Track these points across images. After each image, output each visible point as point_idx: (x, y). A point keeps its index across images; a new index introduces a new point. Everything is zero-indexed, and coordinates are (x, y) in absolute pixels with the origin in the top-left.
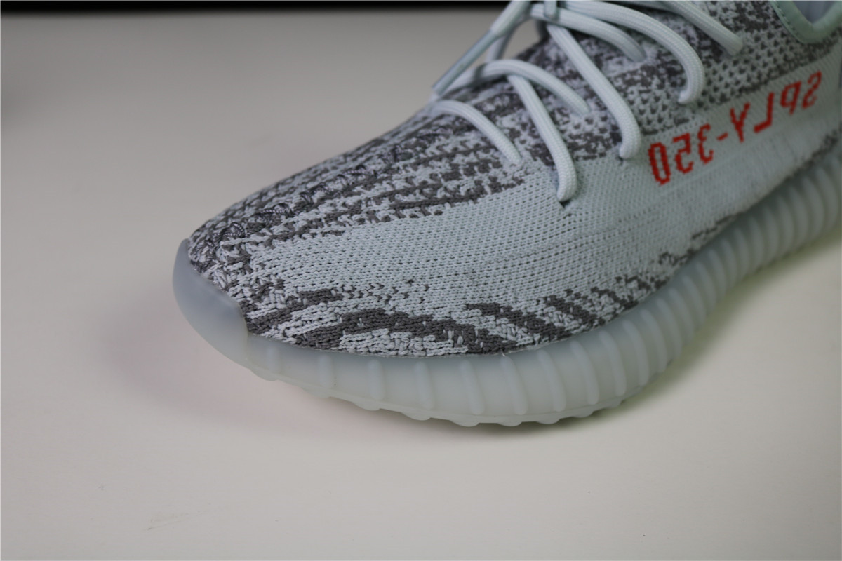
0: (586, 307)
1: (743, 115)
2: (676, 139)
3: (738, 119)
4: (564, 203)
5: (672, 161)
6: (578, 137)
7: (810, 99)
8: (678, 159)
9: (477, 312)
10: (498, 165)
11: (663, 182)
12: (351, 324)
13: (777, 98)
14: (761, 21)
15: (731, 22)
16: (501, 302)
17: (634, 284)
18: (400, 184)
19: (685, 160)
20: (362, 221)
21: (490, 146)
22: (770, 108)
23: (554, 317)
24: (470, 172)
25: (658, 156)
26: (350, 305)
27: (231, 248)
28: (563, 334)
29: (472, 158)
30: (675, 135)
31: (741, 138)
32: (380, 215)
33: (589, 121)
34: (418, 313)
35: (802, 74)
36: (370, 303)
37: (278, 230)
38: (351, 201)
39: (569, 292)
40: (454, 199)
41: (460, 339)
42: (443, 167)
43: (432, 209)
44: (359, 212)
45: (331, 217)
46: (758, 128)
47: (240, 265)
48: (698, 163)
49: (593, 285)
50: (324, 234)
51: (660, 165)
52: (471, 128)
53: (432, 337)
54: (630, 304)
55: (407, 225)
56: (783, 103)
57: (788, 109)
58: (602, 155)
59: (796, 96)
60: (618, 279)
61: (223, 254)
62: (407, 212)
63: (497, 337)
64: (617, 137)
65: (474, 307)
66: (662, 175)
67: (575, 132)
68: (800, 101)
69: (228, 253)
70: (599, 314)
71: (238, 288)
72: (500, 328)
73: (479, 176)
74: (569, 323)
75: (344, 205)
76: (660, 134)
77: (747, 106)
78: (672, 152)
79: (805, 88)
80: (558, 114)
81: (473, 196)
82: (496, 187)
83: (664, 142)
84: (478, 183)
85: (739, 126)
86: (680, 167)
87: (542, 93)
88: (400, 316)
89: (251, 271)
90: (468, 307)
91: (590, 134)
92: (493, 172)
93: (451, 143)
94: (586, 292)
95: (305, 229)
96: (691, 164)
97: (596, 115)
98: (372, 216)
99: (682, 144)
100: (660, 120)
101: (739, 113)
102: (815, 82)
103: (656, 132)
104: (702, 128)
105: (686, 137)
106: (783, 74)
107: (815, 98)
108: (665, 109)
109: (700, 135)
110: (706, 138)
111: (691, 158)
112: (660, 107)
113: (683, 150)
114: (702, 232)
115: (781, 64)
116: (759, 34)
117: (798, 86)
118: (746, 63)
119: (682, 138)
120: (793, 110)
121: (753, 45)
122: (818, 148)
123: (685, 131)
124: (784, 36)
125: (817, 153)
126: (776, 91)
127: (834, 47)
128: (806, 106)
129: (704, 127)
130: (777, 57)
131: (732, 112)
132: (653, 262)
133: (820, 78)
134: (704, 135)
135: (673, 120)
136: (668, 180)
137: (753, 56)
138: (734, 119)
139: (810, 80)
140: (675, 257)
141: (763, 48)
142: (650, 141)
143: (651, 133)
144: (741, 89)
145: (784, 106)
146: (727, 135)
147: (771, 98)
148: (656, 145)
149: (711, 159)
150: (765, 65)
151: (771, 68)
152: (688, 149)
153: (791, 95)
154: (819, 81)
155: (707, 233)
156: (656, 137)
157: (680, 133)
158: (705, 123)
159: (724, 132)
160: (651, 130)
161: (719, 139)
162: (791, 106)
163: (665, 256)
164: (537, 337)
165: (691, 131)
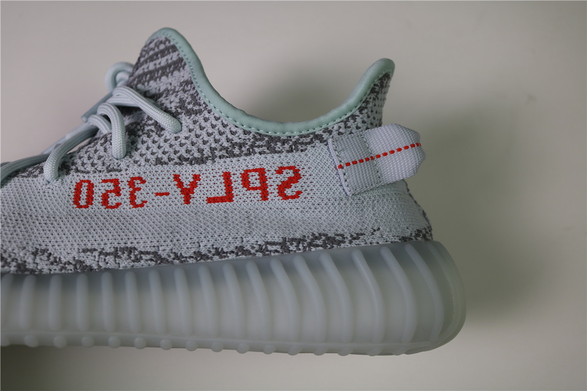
1: (194, 185)
2: (105, 181)
3: (185, 185)
5: (96, 196)
8: (105, 197)
11: (80, 207)
13: (236, 179)
19: (113, 199)
22: (228, 186)
25: (84, 190)
30: (104, 178)
31: (187, 201)
46: (211, 200)
48: (126, 206)
51: (84, 196)
56: (246, 186)
57: (257, 194)
59: (263, 182)
66: (83, 202)
68: (271, 189)
76: (91, 174)
77: (196, 177)
78: (99, 190)
79: (273, 179)
83: (92, 181)
85: (186, 192)
86: (104, 202)
96: (118, 205)
99: (110, 185)
100: (93, 165)
101: (187, 181)
102: (289, 175)
103: (88, 172)
104: (133, 179)
105: (116, 182)
106: (234, 156)
107: (299, 193)
108: (100, 158)
109: (131, 183)
110: (139, 189)
111: (119, 199)
112: (96, 157)
113: (111, 191)
114: (95, 250)
115: (226, 144)
116: (196, 118)
117: (261, 172)
118: (186, 138)
119: (111, 181)
120: (265, 197)
121: (191, 127)
122: (298, 236)
123: (114, 177)
124: (217, 119)
125: (293, 240)
126: (232, 171)
127: (309, 147)
128: (286, 197)
129: (136, 178)
130: (217, 137)
131: (176, 177)
132: (24, 248)
133: (296, 172)
134: (137, 186)
135: (104, 168)
136: (86, 207)
137: (193, 134)
138: (180, 184)
139: (280, 171)
140: (55, 258)
141: (202, 128)
142: (81, 176)
143: (83, 172)
144: (179, 158)
145: (249, 189)
146: (167, 194)
147: (227, 176)
148: (84, 181)
149: (142, 205)
150: (205, 143)
151: (213, 145)
152: (117, 192)
153: (254, 179)
154: (297, 177)
155: (101, 253)
156: (86, 176)
157: (109, 177)
158: (137, 175)
159: (164, 191)
160: (82, 169)
161: (157, 194)
162: (260, 191)
163: (44, 251)
165: (120, 178)
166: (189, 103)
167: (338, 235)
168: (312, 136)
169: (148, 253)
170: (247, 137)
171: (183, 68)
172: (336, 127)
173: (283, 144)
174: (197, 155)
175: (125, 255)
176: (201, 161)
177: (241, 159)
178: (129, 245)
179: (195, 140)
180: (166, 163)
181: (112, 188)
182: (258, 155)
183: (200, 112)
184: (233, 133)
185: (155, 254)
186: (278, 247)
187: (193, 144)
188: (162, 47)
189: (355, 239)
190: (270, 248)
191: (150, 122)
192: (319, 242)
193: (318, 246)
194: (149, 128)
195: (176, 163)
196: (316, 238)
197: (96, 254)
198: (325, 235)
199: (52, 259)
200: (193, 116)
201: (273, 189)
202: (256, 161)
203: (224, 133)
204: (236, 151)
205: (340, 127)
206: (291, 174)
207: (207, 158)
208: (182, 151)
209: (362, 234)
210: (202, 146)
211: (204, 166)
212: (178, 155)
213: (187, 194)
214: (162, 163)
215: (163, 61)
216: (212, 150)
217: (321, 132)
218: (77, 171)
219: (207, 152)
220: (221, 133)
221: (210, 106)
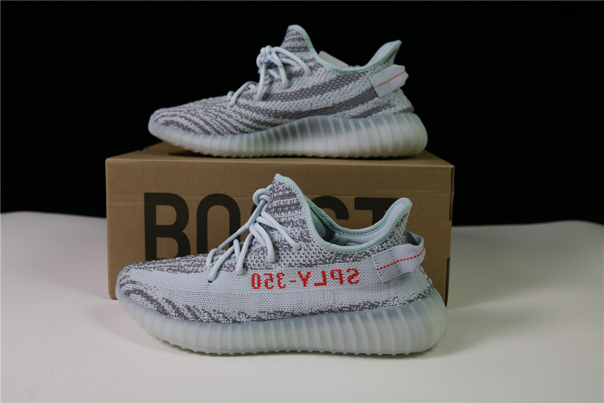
0: (198, 314)
1: (308, 277)
2: (265, 274)
3: (304, 277)
4: (210, 282)
5: (262, 282)
8: (266, 283)
9: (165, 301)
10: (203, 266)
11: (255, 288)
12: (134, 291)
13: (327, 274)
14: (308, 239)
15: (297, 238)
16: (173, 301)
17: (221, 315)
18: (176, 265)
19: (270, 284)
20: (158, 270)
22: (324, 277)
23: (186, 312)
24: (194, 266)
25: (256, 278)
26: (137, 287)
28: (186, 318)
29: (199, 263)
30: (265, 273)
31: (305, 285)
32: (163, 270)
34: (151, 295)
35: (341, 267)
36: (142, 288)
37: (142, 267)
39: (194, 306)
40: (185, 271)
41: (156, 306)
42: (190, 263)
43: (176, 272)
46: (316, 285)
48: (276, 287)
49: (204, 308)
51: (256, 282)
53: (150, 302)
54: (217, 321)
56: (332, 277)
58: (231, 271)
59: (341, 276)
60: (215, 311)
62: (169, 271)
63: (166, 310)
65: (165, 299)
66: (256, 286)
70: (201, 318)
72: (168, 308)
73: (196, 268)
74: (189, 316)
76: (258, 271)
77: (309, 273)
78: (263, 279)
79: (345, 275)
81: (189, 272)
82: (196, 272)
83: (260, 274)
84: (193, 269)
86: (266, 285)
88: (146, 294)
90: (163, 298)
92: (200, 268)
94: (200, 308)
95: (147, 268)
96: (273, 286)
100: (259, 265)
101: (304, 274)
102: (353, 273)
103: (257, 269)
104: (279, 274)
105: (271, 275)
106: (326, 263)
107: (358, 281)
108: (262, 262)
109: (278, 276)
110: (282, 279)
111: (273, 284)
112: (260, 261)
113: (269, 280)
114: (265, 312)
115: (322, 258)
116: (308, 244)
117: (340, 271)
118: (303, 254)
119: (268, 274)
120: (342, 283)
121: (306, 248)
122: (357, 304)
123: (270, 273)
124: (318, 246)
125: (355, 306)
126: (326, 270)
127: (362, 259)
128: (352, 283)
129: (280, 274)
130: (318, 255)
131: (299, 273)
132: (234, 312)
133: (356, 271)
134: (281, 277)
135: (265, 267)
136: (258, 288)
137: (306, 252)
138: (301, 276)
139: (348, 271)
140: (248, 316)
141: (311, 250)
142: (253, 272)
143: (254, 269)
144: (300, 264)
145: (334, 279)
146: (295, 281)
147: (323, 273)
148: (256, 274)
149: (284, 287)
150: (312, 257)
151: (316, 259)
152: (272, 280)
153: (336, 274)
154: (357, 273)
155: (268, 313)
156: (256, 271)
157: (267, 273)
158: (280, 272)
159: (294, 280)
160: (254, 268)
161: (291, 281)
162: (339, 280)
163: (243, 313)
164: (177, 315)
165: (273, 273)
166: (305, 236)
167: (376, 302)
168: (364, 254)
169: (289, 313)
170: (332, 255)
171: (301, 210)
172: (376, 248)
173: (350, 258)
174: (308, 263)
175: (279, 313)
176: (311, 266)
177: (330, 265)
178: (280, 310)
179: (307, 255)
180: (294, 266)
181: (269, 278)
182: (338, 263)
183: (310, 241)
184: (325, 253)
185: (292, 313)
186: (347, 309)
187: (306, 257)
188: (287, 192)
189: (384, 304)
190: (344, 309)
191: (286, 243)
192: (366, 306)
193: (366, 308)
194: (285, 246)
195: (299, 266)
196: (366, 304)
197: (266, 313)
198: (370, 302)
199: (247, 316)
200: (307, 242)
201: (345, 279)
202: (337, 266)
203: (321, 253)
204: (328, 261)
205: (378, 248)
206: (354, 272)
207: (314, 265)
208: (301, 261)
209: (388, 301)
210: (311, 259)
211: (312, 268)
212: (299, 262)
213: (305, 281)
214: (292, 266)
215: (288, 201)
216: (316, 261)
217: (369, 251)
218: (251, 268)
219: (313, 262)
220: (320, 253)
221: (314, 240)
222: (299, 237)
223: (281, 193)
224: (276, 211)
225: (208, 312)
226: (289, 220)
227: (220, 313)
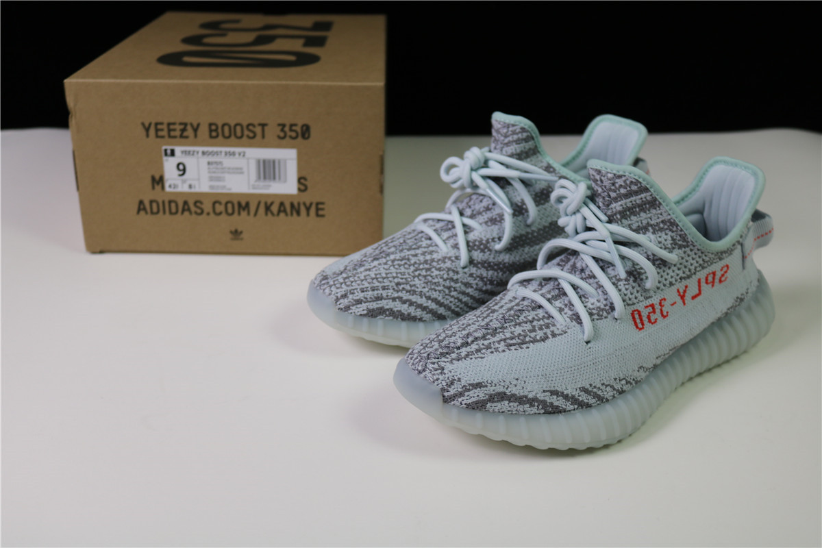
0: (599, 393)
1: (685, 291)
2: (646, 307)
3: (682, 294)
4: (587, 343)
5: (645, 319)
6: (594, 309)
7: (723, 279)
8: (649, 317)
9: (548, 394)
10: (554, 325)
11: (640, 329)
12: (492, 398)
13: (703, 281)
14: (684, 244)
15: (669, 246)
16: (559, 389)
17: (624, 382)
18: (508, 335)
19: (653, 317)
20: (492, 352)
21: (550, 317)
22: (699, 286)
23: (584, 397)
24: (541, 329)
25: (637, 316)
26: (491, 390)
27: (434, 363)
28: (589, 406)
29: (541, 322)
30: (645, 305)
31: (684, 303)
32: (500, 350)
33: (598, 301)
34: (522, 394)
35: (717, 267)
36: (500, 389)
37: (454, 356)
38: (486, 342)
39: (591, 385)
40: (534, 341)
41: (540, 407)
42: (528, 326)
43: (524, 346)
44: (490, 348)
45: (478, 351)
46: (693, 298)
47: (440, 371)
48: (660, 319)
49: (602, 382)
50: (476, 358)
51: (638, 321)
52: (540, 307)
53: (528, 405)
54: (621, 392)
55: (513, 354)
56: (707, 283)
57: (710, 285)
58: (606, 317)
59: (714, 278)
60: (615, 379)
61: (430, 366)
62: (512, 348)
63: (557, 406)
64: (613, 309)
65: (547, 391)
66: (640, 326)
67: (591, 307)
68: (717, 280)
69: (433, 366)
70: (606, 396)
71: (440, 381)
72: (559, 402)
73: (545, 330)
74: (592, 401)
75: (483, 344)
76: (637, 305)
77: (686, 287)
78: (645, 313)
79: (719, 274)
80: (583, 297)
81: (544, 339)
82: (554, 335)
83: (639, 309)
84: (545, 334)
85: (683, 297)
86: (650, 321)
87: (575, 287)
88: (513, 395)
89: (445, 374)
90: (544, 391)
91: (599, 308)
92: (552, 328)
93: (531, 315)
94: (599, 385)
95: (467, 356)
96: (656, 319)
97: (602, 297)
98: (497, 350)
99: (650, 309)
100: (636, 298)
101: (682, 290)
102: (724, 270)
104: (660, 300)
105: (652, 306)
107: (727, 278)
108: (638, 292)
109: (660, 303)
111: (656, 316)
112: (635, 292)
113: (651, 312)
115: (702, 263)
116: (685, 250)
117: (714, 273)
118: (681, 264)
119: (650, 306)
120: (713, 286)
121: (683, 256)
122: (731, 305)
123: (651, 303)
124: (698, 249)
125: (729, 308)
126: (702, 277)
127: (735, 251)
128: (721, 282)
129: (662, 300)
130: (698, 260)
131: (678, 290)
132: (634, 371)
133: (727, 267)
134: (663, 304)
135: (643, 298)
136: (643, 328)
137: (684, 260)
138: (680, 294)
139: (721, 269)
141: (689, 256)
142: (632, 309)
143: (632, 305)
144: (680, 278)
146: (676, 303)
147: (699, 281)
148: (635, 311)
149: (667, 315)
150: (691, 265)
151: (696, 265)
152: (654, 312)
153: (710, 278)
154: (727, 270)
156: (635, 306)
157: (648, 304)
158: (662, 298)
159: (674, 301)
160: (630, 302)
161: (672, 305)
164: (576, 406)
165: (654, 302)
166: (679, 241)
167: (742, 295)
168: (736, 243)
171: (659, 207)
176: (690, 276)
177: (707, 269)
179: (686, 264)
180: (675, 284)
182: (714, 264)
183: (688, 246)
184: (706, 256)
187: (685, 267)
188: (635, 188)
189: (747, 293)
192: (737, 304)
194: (658, 262)
195: (679, 283)
196: (736, 302)
198: (738, 298)
200: (683, 249)
202: (713, 267)
204: (706, 265)
207: (692, 274)
208: (681, 274)
209: (748, 289)
210: (690, 267)
211: (690, 279)
212: (679, 276)
214: (672, 285)
216: (695, 268)
217: (740, 239)
218: (627, 305)
219: (692, 271)
220: (700, 258)
221: (695, 243)
222: (671, 244)
223: (623, 191)
224: (622, 217)
225: (609, 385)
226: (644, 225)
227: (623, 379)
